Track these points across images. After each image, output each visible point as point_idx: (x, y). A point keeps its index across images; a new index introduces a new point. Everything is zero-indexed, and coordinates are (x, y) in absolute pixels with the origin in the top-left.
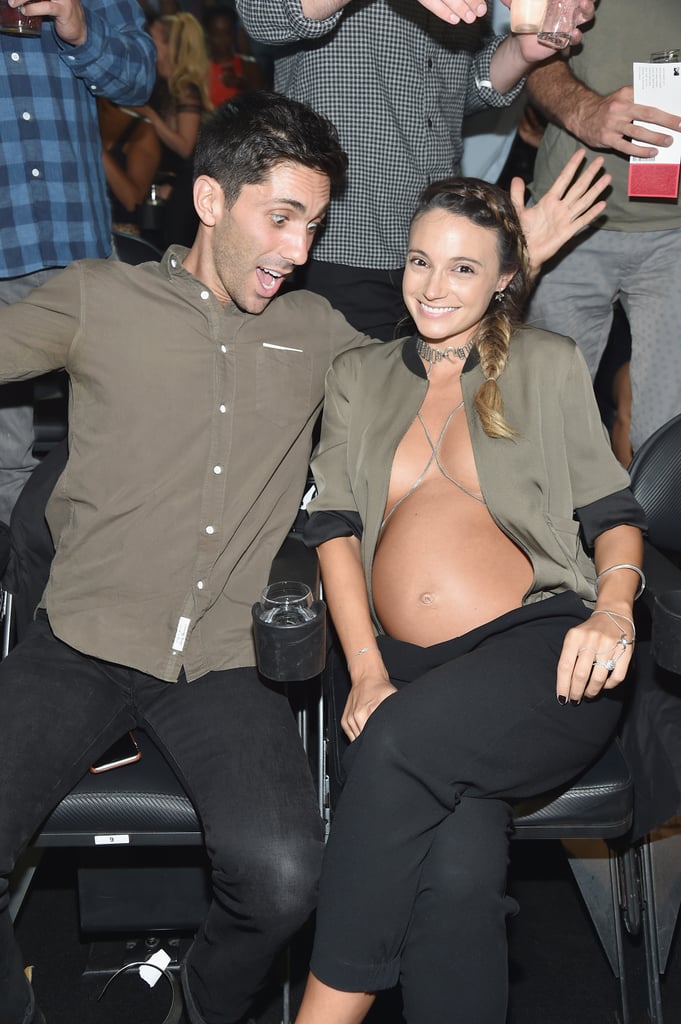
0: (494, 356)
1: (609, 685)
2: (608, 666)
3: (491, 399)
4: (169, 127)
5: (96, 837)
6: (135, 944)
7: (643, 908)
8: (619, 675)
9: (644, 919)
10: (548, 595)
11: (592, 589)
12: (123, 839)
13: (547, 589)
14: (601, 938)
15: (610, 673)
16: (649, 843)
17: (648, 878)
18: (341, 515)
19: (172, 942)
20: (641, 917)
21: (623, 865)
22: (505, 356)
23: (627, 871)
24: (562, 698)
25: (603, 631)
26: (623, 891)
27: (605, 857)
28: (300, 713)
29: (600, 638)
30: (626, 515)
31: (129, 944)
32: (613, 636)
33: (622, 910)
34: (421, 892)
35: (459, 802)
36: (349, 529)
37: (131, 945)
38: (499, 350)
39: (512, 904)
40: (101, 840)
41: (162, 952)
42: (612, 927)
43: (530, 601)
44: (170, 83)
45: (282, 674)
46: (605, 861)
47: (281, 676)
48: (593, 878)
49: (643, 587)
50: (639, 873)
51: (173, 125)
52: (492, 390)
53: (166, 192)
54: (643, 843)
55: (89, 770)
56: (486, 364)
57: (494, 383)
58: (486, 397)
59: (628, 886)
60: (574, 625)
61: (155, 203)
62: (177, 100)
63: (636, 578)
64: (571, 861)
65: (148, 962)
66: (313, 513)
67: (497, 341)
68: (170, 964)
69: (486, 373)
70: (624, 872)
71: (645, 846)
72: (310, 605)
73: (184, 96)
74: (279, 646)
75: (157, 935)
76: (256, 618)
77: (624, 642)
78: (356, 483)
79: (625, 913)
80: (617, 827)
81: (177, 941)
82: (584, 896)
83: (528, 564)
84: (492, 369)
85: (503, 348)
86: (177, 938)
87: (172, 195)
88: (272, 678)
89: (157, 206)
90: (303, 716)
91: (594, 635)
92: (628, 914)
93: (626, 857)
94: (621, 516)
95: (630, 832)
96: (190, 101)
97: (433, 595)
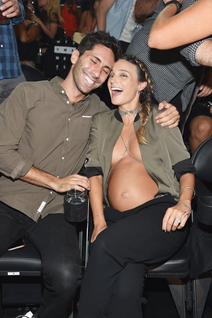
0: (145, 117)
1: (179, 228)
2: (179, 221)
3: (142, 131)
4: (47, 27)
5: (8, 273)
6: (21, 309)
7: (193, 302)
8: (182, 225)
9: (193, 306)
10: (163, 196)
11: (178, 194)
12: (17, 273)
13: (163, 194)
14: (179, 312)
15: (179, 224)
16: (196, 280)
17: (195, 291)
18: (96, 168)
19: (34, 309)
20: (192, 305)
21: (187, 287)
22: (148, 117)
23: (188, 289)
24: (164, 231)
25: (179, 210)
26: (187, 296)
27: (180, 284)
28: (80, 233)
29: (178, 212)
30: (190, 170)
31: (19, 309)
32: (182, 212)
33: (186, 302)
34: (113, 295)
35: (127, 265)
36: (99, 173)
37: (20, 309)
38: (146, 115)
39: (144, 300)
40: (10, 274)
41: (30, 312)
42: (182, 308)
43: (157, 197)
44: (48, 12)
45: (73, 219)
46: (181, 286)
47: (72, 220)
48: (176, 291)
49: (195, 194)
50: (192, 289)
51: (48, 27)
52: (143, 129)
53: (45, 50)
54: (193, 280)
55: (7, 250)
56: (142, 120)
57: (144, 127)
58: (141, 131)
59: (188, 295)
60: (170, 207)
61: (41, 55)
62: (50, 19)
63: (192, 192)
64: (169, 285)
65: (25, 316)
66: (87, 167)
67: (145, 112)
68: (33, 316)
69: (142, 123)
70: (187, 289)
71: (194, 281)
72: (83, 196)
73: (52, 17)
74: (72, 210)
75: (29, 306)
76: (65, 200)
77: (185, 214)
78: (101, 158)
79: (187, 303)
80: (184, 275)
81: (36, 308)
82: (173, 297)
83: (157, 185)
84: (144, 121)
85: (147, 115)
86: (35, 307)
87: (47, 51)
88: (69, 221)
89: (42, 56)
90: (81, 234)
91: (176, 211)
92: (188, 304)
93: (188, 284)
94: (187, 170)
95: (189, 276)
96: (54, 19)
97: (126, 194)
